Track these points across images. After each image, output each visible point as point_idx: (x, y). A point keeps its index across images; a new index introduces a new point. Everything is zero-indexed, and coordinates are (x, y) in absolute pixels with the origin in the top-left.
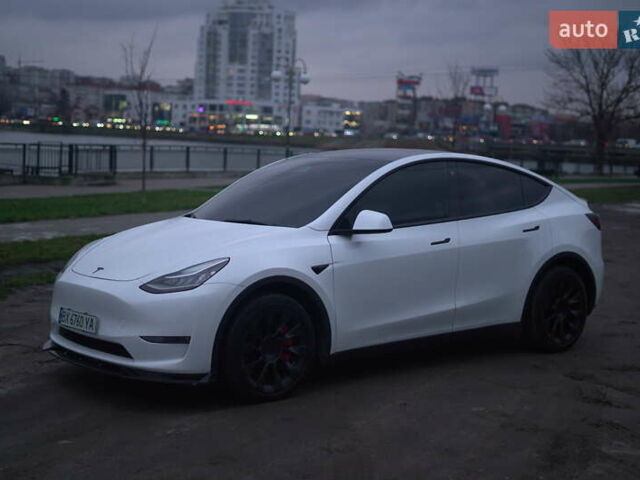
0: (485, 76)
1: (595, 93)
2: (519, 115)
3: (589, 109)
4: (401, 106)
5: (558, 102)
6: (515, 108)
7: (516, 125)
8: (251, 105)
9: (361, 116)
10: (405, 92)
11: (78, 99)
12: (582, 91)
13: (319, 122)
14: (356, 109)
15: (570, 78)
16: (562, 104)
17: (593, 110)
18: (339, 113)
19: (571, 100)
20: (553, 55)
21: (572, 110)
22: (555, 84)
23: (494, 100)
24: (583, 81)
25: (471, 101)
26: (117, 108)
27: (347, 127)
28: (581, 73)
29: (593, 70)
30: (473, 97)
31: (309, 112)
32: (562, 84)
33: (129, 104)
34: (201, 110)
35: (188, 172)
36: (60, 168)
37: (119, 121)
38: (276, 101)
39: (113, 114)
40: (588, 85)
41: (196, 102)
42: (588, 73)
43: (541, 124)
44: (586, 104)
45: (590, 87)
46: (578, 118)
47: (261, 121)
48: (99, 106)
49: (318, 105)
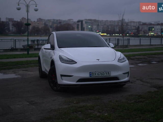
11: (142, 28)
26: (151, 30)
33: (155, 29)
35: (150, 45)
37: (152, 33)
39: (151, 32)
48: (147, 30)
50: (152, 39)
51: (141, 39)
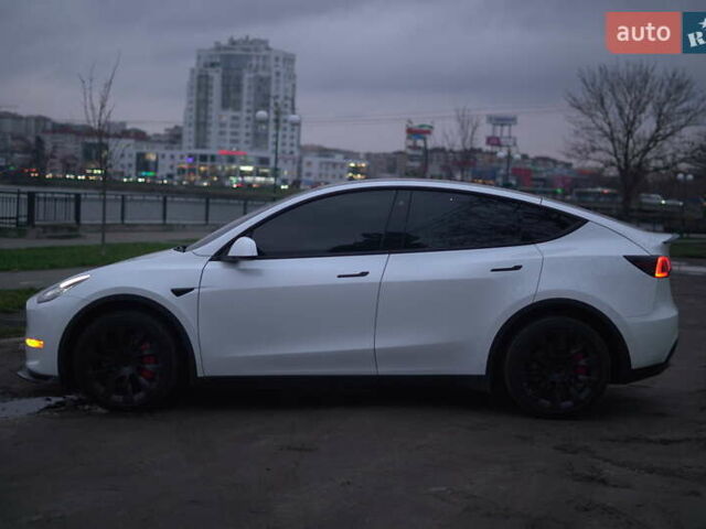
0: (502, 125)
1: (620, 142)
2: (539, 169)
4: (411, 158)
5: (580, 152)
6: (536, 160)
7: (536, 179)
8: (245, 155)
9: (368, 167)
10: (415, 142)
11: (55, 147)
12: (606, 139)
13: (320, 175)
14: (361, 160)
15: (593, 125)
16: (584, 153)
17: (618, 160)
18: (343, 166)
19: (594, 150)
20: (575, 99)
21: (595, 160)
22: (577, 133)
24: (607, 129)
25: (487, 153)
27: (351, 180)
28: (604, 120)
29: (618, 117)
30: (489, 148)
31: (309, 164)
32: (584, 131)
33: (111, 154)
34: (191, 160)
35: (164, 224)
36: (17, 218)
37: (99, 172)
38: (273, 151)
39: (93, 165)
40: (612, 133)
41: (185, 152)
42: (612, 121)
43: (563, 179)
44: (610, 153)
45: (615, 135)
46: (603, 170)
47: (257, 173)
48: (77, 156)
49: (320, 156)
50: (169, 199)
51: (129, 197)
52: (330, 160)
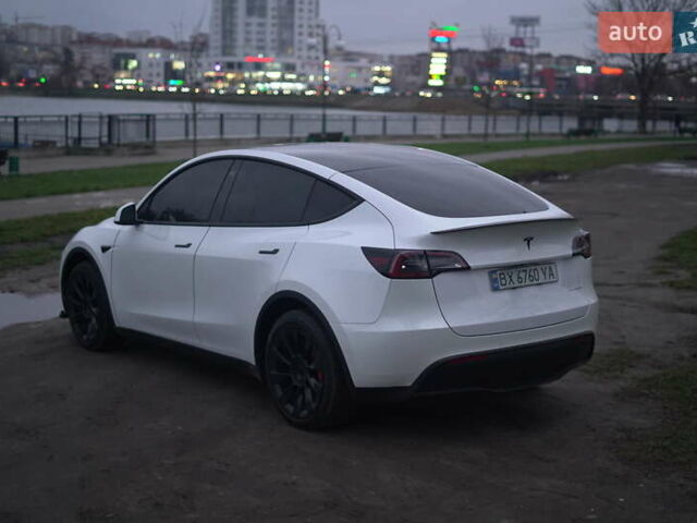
0: (525, 26)
2: (563, 68)
3: (632, 65)
5: (599, 58)
6: (560, 59)
7: (560, 79)
8: (272, 62)
9: (393, 71)
11: (83, 58)
13: (346, 79)
14: (386, 64)
17: (636, 65)
18: (367, 70)
19: (612, 55)
21: (614, 66)
23: (536, 51)
25: (511, 52)
26: (126, 68)
27: (377, 84)
30: (513, 49)
33: (139, 63)
34: (218, 68)
36: (100, 138)
37: (129, 81)
38: (299, 57)
39: (123, 75)
41: (213, 59)
43: (586, 76)
44: (628, 58)
46: (621, 75)
47: (282, 80)
48: (106, 65)
49: (345, 60)
52: (355, 64)
